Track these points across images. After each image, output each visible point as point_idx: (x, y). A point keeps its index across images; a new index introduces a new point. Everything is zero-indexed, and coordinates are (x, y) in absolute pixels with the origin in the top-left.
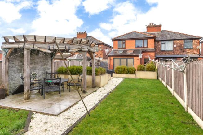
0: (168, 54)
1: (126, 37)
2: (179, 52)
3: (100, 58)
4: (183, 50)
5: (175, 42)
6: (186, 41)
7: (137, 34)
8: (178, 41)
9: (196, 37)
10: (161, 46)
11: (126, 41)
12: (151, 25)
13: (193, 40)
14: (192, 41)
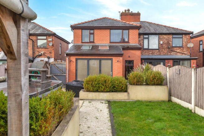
0: (152, 53)
1: (96, 25)
2: (166, 52)
3: (49, 58)
4: (171, 49)
5: (161, 36)
6: (174, 36)
7: (110, 21)
8: (164, 36)
9: (186, 31)
10: (143, 43)
11: (95, 31)
12: (127, 12)
13: (183, 35)
14: (181, 36)
